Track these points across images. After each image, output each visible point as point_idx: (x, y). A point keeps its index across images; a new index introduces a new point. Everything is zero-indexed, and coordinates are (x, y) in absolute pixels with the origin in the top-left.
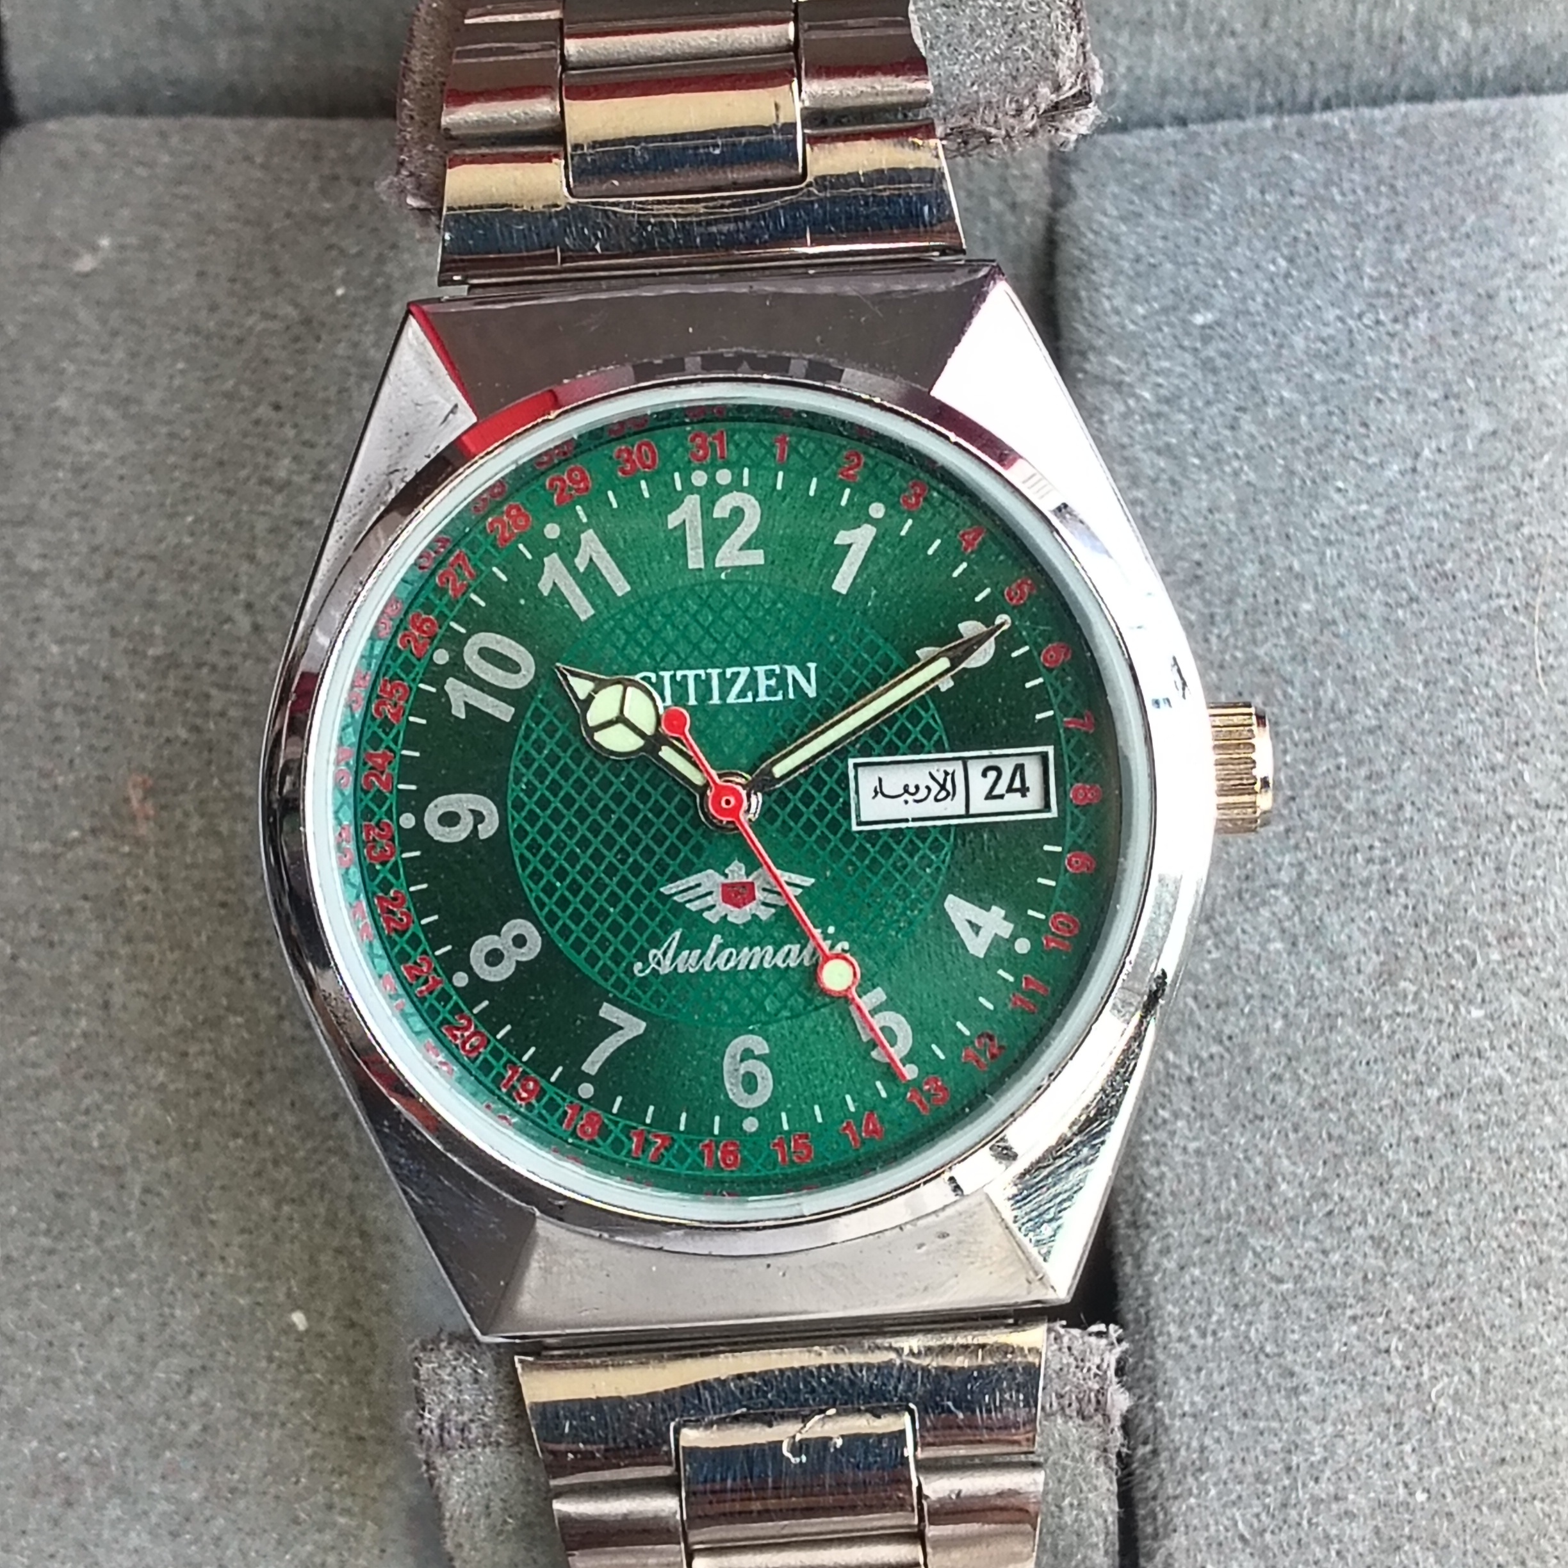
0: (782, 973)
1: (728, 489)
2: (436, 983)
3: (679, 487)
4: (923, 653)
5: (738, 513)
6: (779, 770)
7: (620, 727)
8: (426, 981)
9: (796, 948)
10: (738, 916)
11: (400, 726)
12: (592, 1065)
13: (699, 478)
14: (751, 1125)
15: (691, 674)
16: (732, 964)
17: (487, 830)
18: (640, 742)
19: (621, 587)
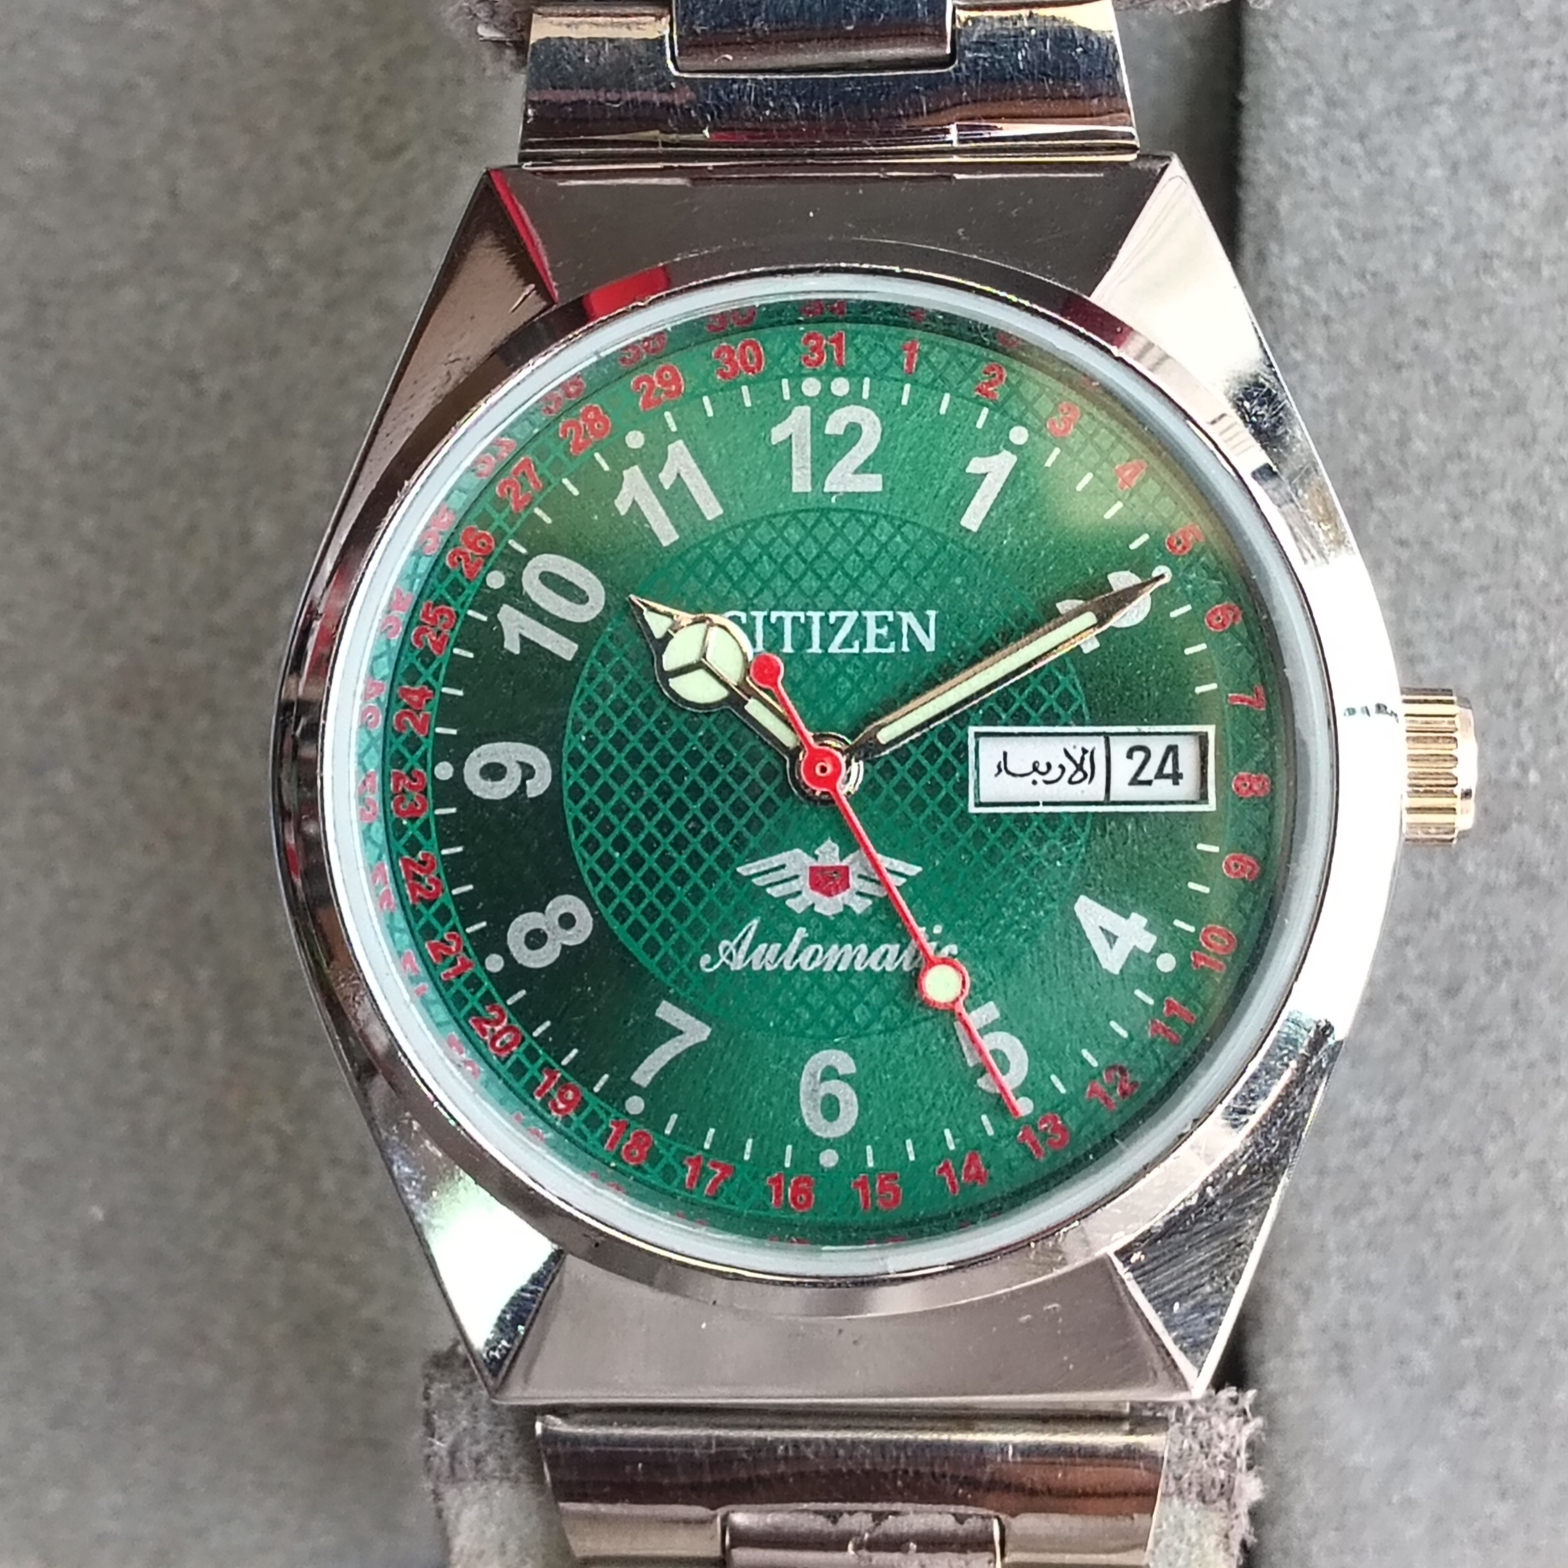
0: (875, 978)
1: (843, 402)
2: (466, 966)
3: (787, 397)
4: (1064, 606)
5: (854, 431)
6: (884, 736)
7: (701, 673)
8: (454, 963)
9: (894, 948)
10: (828, 906)
11: (443, 658)
12: (643, 1075)
13: (811, 387)
14: (829, 1159)
15: (788, 616)
16: (816, 964)
17: (537, 787)
18: (723, 693)
19: (712, 509)
